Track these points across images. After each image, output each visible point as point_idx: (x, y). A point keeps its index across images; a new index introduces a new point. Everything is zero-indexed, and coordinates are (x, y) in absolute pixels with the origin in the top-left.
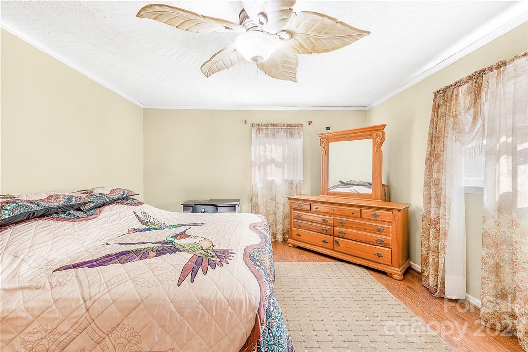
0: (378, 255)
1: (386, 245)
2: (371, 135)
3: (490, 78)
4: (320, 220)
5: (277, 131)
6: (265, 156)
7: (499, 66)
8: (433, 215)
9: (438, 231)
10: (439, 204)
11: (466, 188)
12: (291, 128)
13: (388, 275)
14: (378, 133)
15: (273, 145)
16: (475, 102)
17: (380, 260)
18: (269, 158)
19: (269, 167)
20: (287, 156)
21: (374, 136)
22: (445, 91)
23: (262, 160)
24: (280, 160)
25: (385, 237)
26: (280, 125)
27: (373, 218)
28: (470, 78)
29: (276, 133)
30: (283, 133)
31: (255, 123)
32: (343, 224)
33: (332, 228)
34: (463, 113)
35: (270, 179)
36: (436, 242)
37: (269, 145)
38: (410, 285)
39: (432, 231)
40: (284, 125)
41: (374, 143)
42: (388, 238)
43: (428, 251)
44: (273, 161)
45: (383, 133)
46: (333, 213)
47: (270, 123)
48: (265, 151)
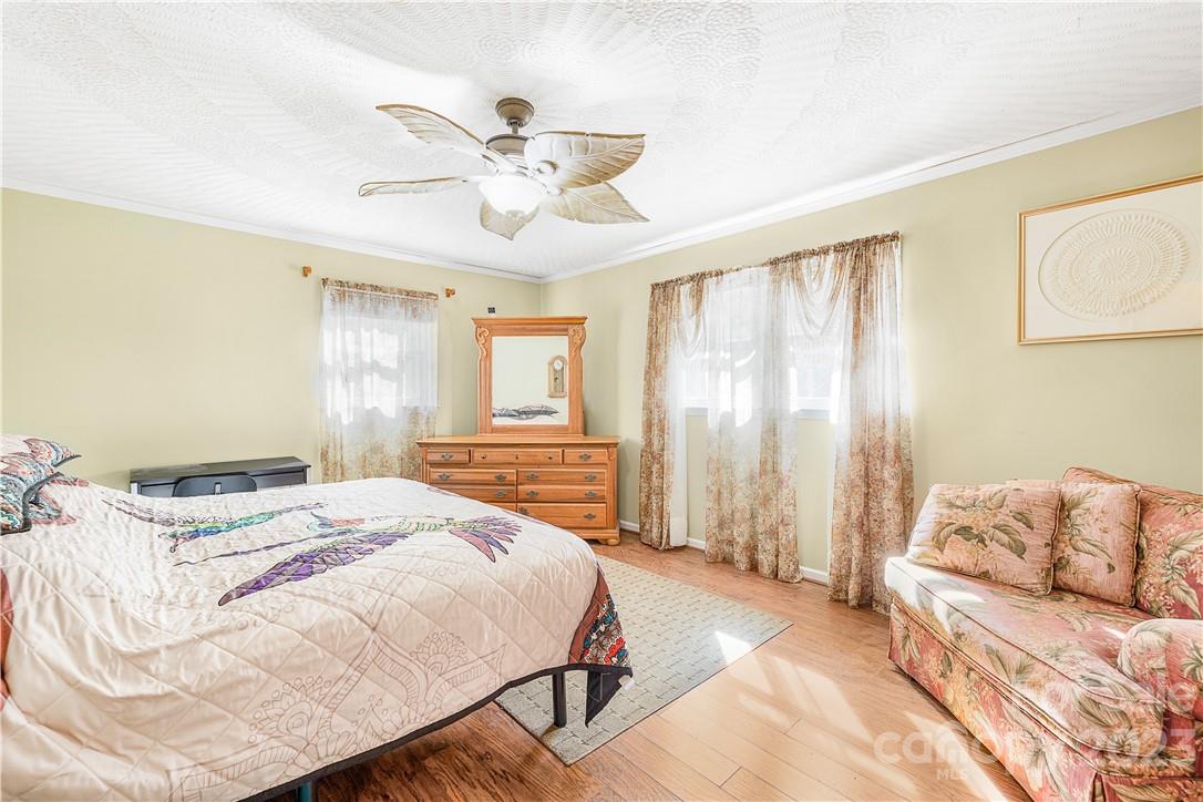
0: (590, 517)
1: (601, 499)
2: (566, 330)
3: (710, 282)
4: (492, 477)
5: (385, 301)
6: (358, 355)
7: (717, 275)
8: (656, 447)
9: (662, 467)
10: (662, 430)
11: (688, 409)
12: (413, 299)
13: (600, 544)
14: (576, 327)
15: (376, 331)
16: (698, 308)
17: (592, 523)
18: (367, 359)
19: (367, 379)
20: (406, 357)
21: (571, 332)
22: (665, 285)
23: (351, 363)
24: (394, 365)
25: (598, 488)
26: (392, 289)
27: (582, 461)
28: (692, 278)
29: (382, 305)
30: (398, 308)
31: (333, 276)
32: (533, 479)
33: (513, 488)
34: (685, 319)
35: (368, 406)
36: (660, 481)
37: (367, 330)
38: (630, 547)
39: (655, 468)
40: (400, 292)
41: (571, 343)
42: (603, 487)
43: (648, 497)
44: (375, 367)
45: (584, 329)
46: (516, 461)
47: (369, 283)
48: (358, 343)
